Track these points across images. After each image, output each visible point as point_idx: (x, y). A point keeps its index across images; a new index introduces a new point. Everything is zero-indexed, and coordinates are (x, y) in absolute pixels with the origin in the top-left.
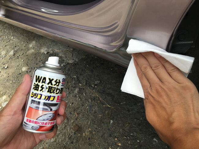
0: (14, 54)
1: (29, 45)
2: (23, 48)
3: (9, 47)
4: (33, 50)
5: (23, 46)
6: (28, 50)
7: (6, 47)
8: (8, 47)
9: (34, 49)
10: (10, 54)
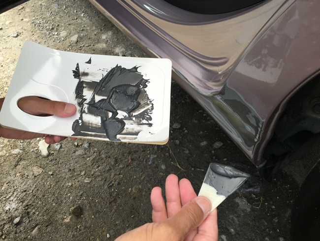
0: (78, 41)
1: (103, 35)
2: (93, 37)
3: (74, 28)
4: (104, 45)
5: (93, 34)
6: (99, 42)
7: (69, 27)
8: (72, 27)
9: (106, 44)
10: (72, 39)
